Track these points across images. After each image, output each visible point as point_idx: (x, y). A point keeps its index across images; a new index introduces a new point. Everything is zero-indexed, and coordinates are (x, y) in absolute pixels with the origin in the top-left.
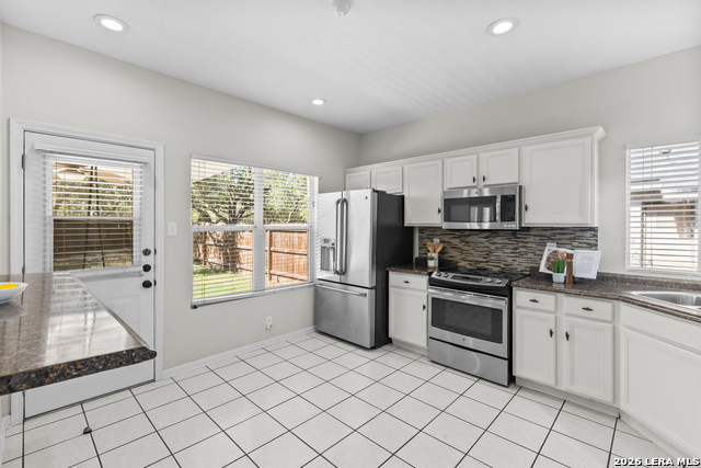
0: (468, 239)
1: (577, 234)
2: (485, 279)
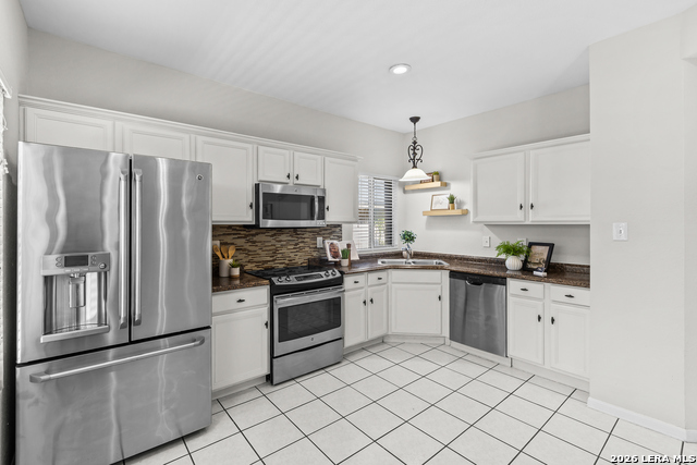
1: (333, 229)
2: (322, 273)
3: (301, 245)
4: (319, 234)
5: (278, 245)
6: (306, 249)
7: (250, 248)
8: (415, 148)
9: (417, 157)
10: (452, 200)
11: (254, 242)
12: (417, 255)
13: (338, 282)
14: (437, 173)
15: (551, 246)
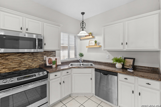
0: (7, 58)
2: (36, 74)
3: (35, 59)
4: (45, 55)
5: (23, 60)
6: (38, 61)
7: (4, 62)
8: (83, 24)
9: (84, 27)
11: (7, 59)
12: (84, 61)
13: (46, 77)
14: (91, 33)
15: (134, 59)
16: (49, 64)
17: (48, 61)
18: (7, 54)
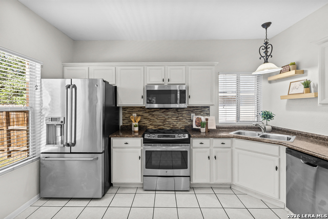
0: (153, 113)
1: (203, 109)
3: (180, 118)
4: (192, 112)
5: (167, 117)
6: (184, 120)
7: (151, 118)
8: (266, 48)
9: (268, 54)
10: (307, 85)
11: (153, 115)
13: (187, 141)
14: (294, 64)
16: (197, 126)
17: (196, 122)
18: (153, 110)
